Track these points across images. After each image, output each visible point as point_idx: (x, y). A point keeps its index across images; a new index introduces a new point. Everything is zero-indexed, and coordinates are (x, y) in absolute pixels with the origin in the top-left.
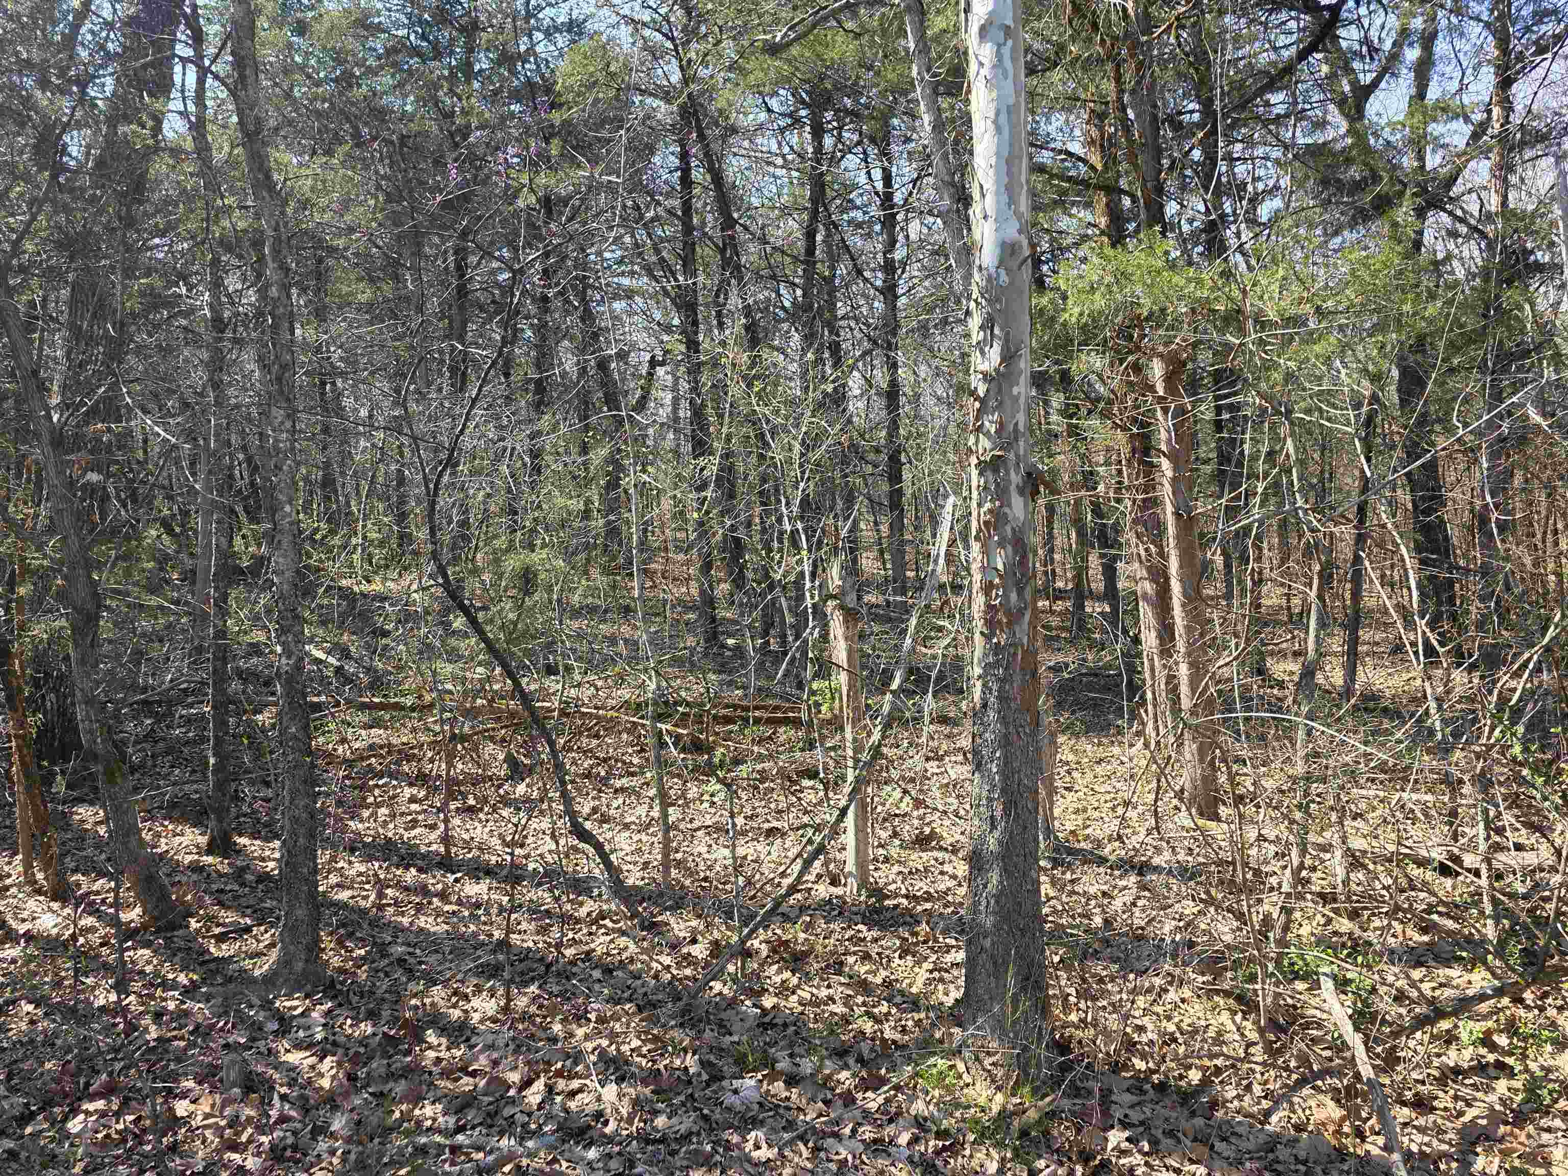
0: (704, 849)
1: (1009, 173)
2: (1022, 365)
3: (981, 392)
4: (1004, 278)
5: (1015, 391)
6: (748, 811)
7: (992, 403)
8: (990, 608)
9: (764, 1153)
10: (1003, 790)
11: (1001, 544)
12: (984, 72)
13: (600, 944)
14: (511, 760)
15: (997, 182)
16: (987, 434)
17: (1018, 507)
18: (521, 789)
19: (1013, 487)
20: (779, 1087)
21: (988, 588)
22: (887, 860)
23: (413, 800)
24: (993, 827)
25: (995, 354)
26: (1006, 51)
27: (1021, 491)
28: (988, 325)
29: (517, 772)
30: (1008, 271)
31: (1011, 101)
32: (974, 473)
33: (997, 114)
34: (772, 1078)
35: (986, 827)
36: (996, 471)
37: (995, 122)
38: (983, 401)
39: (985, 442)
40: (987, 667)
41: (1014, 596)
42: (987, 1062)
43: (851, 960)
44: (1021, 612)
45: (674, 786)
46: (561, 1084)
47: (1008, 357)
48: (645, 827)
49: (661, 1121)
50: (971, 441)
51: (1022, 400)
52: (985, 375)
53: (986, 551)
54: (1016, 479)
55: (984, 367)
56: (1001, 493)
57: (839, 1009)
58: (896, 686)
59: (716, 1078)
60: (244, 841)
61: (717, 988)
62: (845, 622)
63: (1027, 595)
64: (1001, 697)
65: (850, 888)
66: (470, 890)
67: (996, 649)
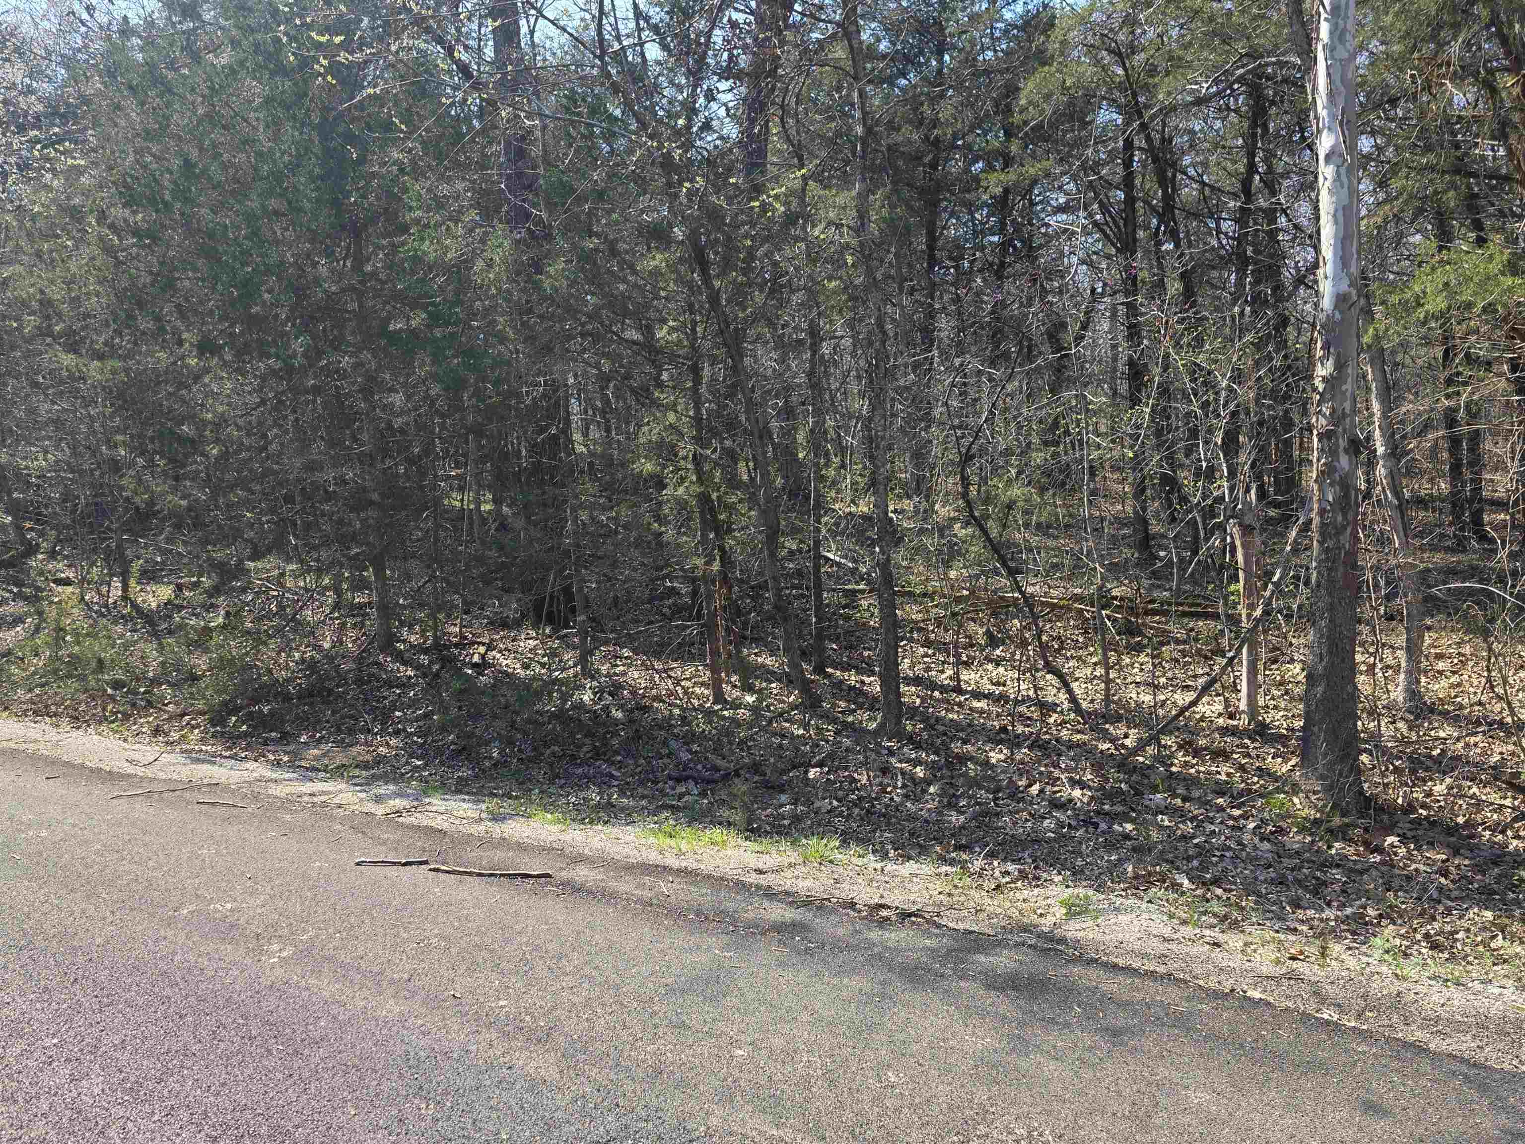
0: (1134, 696)
1: (1343, 249)
2: (1350, 371)
3: (1321, 390)
4: (1338, 316)
5: (1344, 388)
6: (1170, 674)
7: (1328, 396)
8: (1323, 525)
9: (1167, 823)
10: (1328, 638)
11: (1331, 485)
12: (1328, 184)
13: (1065, 734)
14: (988, 633)
15: (1335, 254)
16: (1324, 416)
17: (1344, 461)
18: (998, 652)
19: (1341, 449)
20: (1178, 801)
21: (1322, 512)
22: (1275, 707)
23: (925, 655)
24: (1321, 660)
25: (1330, 364)
26: (1343, 170)
27: (1346, 451)
28: (1326, 347)
29: (993, 641)
30: (1341, 312)
31: (1346, 202)
32: (1315, 440)
33: (1336, 210)
34: (1174, 796)
35: (1317, 660)
36: (1329, 439)
37: (1334, 216)
38: (1321, 395)
39: (1323, 421)
40: (1320, 562)
41: (1340, 518)
42: (1313, 798)
43: (1235, 756)
44: (1344, 528)
45: (1113, 657)
46: (1048, 788)
47: (1340, 366)
48: (1089, 681)
49: (1106, 807)
50: (1314, 420)
51: (1348, 394)
52: (1323, 378)
53: (1321, 489)
54: (1342, 443)
55: (1324, 373)
56: (1333, 453)
57: (1224, 777)
58: (1275, 579)
59: (1139, 793)
60: (829, 670)
61: (1141, 759)
62: (1243, 535)
63: (1350, 517)
64: (1331, 581)
65: (1243, 721)
66: (976, 704)
67: (1327, 551)
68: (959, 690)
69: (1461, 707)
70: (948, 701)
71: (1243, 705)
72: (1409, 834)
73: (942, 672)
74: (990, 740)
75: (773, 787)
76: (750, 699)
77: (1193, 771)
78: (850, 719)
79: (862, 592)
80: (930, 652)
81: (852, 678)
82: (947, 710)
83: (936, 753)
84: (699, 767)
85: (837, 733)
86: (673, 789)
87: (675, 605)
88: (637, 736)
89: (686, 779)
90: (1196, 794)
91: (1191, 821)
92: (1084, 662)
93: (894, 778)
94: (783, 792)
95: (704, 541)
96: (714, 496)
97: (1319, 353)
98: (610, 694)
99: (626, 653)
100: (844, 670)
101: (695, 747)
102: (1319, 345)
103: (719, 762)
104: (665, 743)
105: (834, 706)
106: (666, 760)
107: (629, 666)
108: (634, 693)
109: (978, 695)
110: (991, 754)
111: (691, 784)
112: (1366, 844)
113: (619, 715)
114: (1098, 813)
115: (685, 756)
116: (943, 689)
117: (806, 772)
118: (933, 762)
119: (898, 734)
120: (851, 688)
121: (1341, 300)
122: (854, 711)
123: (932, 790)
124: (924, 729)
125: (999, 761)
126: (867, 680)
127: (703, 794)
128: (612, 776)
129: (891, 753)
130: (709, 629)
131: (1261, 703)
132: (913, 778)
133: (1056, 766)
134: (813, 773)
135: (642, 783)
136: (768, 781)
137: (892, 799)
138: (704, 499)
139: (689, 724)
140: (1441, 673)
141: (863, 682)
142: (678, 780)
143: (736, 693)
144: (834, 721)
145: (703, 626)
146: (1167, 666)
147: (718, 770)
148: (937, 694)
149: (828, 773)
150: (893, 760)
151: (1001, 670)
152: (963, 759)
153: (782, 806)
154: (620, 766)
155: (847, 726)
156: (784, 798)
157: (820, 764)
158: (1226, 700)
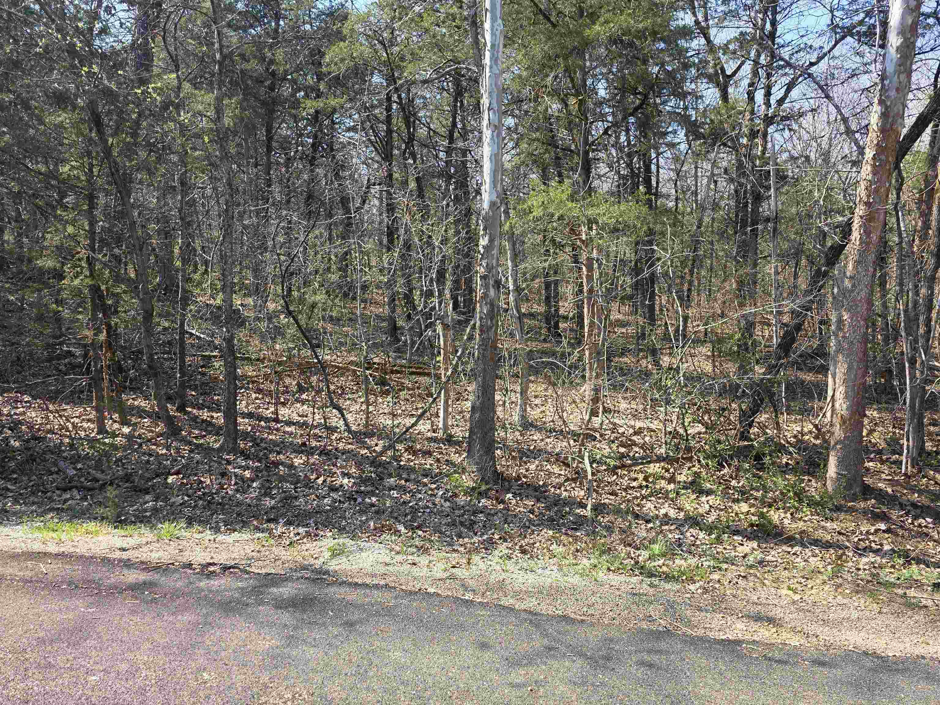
0: (383, 421)
2: (496, 244)
3: (482, 252)
4: (491, 213)
5: (493, 252)
6: (403, 408)
7: (485, 256)
8: (481, 326)
9: (395, 495)
10: (482, 387)
11: (486, 304)
12: (488, 140)
13: (341, 446)
14: (299, 384)
15: (491, 179)
16: (483, 267)
17: (492, 292)
18: (304, 396)
19: (491, 286)
20: (403, 482)
21: (481, 318)
22: (457, 425)
23: (257, 398)
24: (479, 399)
25: (487, 238)
26: (495, 133)
27: (493, 286)
28: (485, 229)
29: (301, 389)
30: (492, 211)
32: (479, 279)
33: (492, 156)
34: (400, 480)
35: (477, 399)
36: (485, 279)
37: (490, 158)
38: (482, 255)
39: (482, 270)
40: (479, 346)
41: (489, 322)
42: (472, 475)
43: (435, 454)
44: (491, 328)
45: (372, 398)
46: (329, 479)
47: (491, 241)
48: (357, 413)
49: (362, 488)
50: (478, 268)
51: (495, 256)
52: (483, 246)
53: (480, 306)
54: (492, 282)
55: (484, 243)
56: (486, 286)
57: (428, 466)
58: (458, 354)
59: (381, 479)
60: (189, 409)
61: (384, 458)
62: (444, 329)
63: (494, 322)
64: (484, 356)
65: (440, 434)
66: (288, 429)
67: (483, 340)
68: (277, 420)
69: (545, 423)
70: (270, 428)
71: (441, 425)
72: (518, 492)
73: (267, 409)
74: (295, 451)
75: (140, 491)
76: (126, 430)
77: (412, 464)
78: (202, 441)
79: (215, 357)
80: (260, 396)
81: (205, 414)
82: (269, 434)
83: (259, 461)
84: (82, 479)
85: (191, 451)
86: (60, 496)
87: (70, 364)
88: (32, 459)
89: (70, 489)
90: (412, 477)
91: (409, 493)
92: (356, 402)
93: (230, 479)
94: (148, 493)
95: (94, 318)
96: (103, 287)
97: (482, 232)
98: (10, 429)
99: (26, 398)
100: (199, 409)
101: (79, 466)
102: (482, 228)
103: (99, 475)
104: (55, 464)
105: (190, 433)
106: (55, 476)
107: (30, 407)
108: (31, 428)
109: (289, 423)
110: (295, 460)
111: (75, 492)
112: (497, 499)
113: (17, 444)
114: (357, 492)
115: (71, 472)
116: (267, 420)
117: (166, 479)
118: (257, 467)
119: (235, 450)
120: (203, 421)
121: (493, 204)
122: (205, 436)
123: (255, 485)
124: (252, 447)
125: (299, 464)
126: (215, 415)
127: (84, 499)
128: (8, 489)
129: (229, 462)
130: (96, 382)
131: (450, 423)
132: (242, 479)
133: (335, 465)
134: (170, 480)
135: (33, 493)
136: (136, 487)
137: (227, 493)
138: (95, 290)
139: (76, 449)
140: (536, 405)
141: (212, 417)
142: (65, 490)
143: (116, 426)
144: (190, 443)
145: (91, 379)
146: (402, 403)
147: (97, 481)
148: (263, 423)
149: (183, 478)
150: (230, 467)
151: (305, 407)
152: (276, 464)
153: (146, 503)
154: (15, 481)
155: (198, 446)
156: (148, 497)
157: (177, 473)
158: (432, 422)
